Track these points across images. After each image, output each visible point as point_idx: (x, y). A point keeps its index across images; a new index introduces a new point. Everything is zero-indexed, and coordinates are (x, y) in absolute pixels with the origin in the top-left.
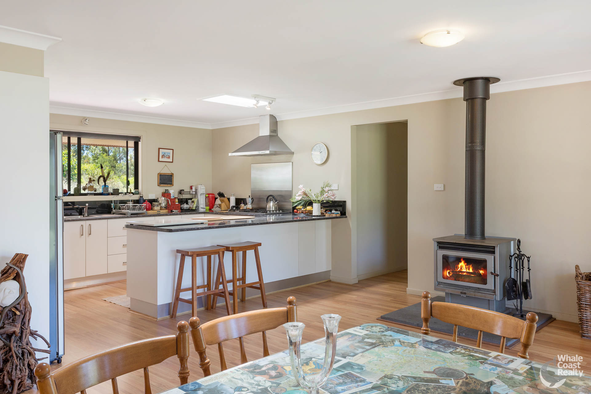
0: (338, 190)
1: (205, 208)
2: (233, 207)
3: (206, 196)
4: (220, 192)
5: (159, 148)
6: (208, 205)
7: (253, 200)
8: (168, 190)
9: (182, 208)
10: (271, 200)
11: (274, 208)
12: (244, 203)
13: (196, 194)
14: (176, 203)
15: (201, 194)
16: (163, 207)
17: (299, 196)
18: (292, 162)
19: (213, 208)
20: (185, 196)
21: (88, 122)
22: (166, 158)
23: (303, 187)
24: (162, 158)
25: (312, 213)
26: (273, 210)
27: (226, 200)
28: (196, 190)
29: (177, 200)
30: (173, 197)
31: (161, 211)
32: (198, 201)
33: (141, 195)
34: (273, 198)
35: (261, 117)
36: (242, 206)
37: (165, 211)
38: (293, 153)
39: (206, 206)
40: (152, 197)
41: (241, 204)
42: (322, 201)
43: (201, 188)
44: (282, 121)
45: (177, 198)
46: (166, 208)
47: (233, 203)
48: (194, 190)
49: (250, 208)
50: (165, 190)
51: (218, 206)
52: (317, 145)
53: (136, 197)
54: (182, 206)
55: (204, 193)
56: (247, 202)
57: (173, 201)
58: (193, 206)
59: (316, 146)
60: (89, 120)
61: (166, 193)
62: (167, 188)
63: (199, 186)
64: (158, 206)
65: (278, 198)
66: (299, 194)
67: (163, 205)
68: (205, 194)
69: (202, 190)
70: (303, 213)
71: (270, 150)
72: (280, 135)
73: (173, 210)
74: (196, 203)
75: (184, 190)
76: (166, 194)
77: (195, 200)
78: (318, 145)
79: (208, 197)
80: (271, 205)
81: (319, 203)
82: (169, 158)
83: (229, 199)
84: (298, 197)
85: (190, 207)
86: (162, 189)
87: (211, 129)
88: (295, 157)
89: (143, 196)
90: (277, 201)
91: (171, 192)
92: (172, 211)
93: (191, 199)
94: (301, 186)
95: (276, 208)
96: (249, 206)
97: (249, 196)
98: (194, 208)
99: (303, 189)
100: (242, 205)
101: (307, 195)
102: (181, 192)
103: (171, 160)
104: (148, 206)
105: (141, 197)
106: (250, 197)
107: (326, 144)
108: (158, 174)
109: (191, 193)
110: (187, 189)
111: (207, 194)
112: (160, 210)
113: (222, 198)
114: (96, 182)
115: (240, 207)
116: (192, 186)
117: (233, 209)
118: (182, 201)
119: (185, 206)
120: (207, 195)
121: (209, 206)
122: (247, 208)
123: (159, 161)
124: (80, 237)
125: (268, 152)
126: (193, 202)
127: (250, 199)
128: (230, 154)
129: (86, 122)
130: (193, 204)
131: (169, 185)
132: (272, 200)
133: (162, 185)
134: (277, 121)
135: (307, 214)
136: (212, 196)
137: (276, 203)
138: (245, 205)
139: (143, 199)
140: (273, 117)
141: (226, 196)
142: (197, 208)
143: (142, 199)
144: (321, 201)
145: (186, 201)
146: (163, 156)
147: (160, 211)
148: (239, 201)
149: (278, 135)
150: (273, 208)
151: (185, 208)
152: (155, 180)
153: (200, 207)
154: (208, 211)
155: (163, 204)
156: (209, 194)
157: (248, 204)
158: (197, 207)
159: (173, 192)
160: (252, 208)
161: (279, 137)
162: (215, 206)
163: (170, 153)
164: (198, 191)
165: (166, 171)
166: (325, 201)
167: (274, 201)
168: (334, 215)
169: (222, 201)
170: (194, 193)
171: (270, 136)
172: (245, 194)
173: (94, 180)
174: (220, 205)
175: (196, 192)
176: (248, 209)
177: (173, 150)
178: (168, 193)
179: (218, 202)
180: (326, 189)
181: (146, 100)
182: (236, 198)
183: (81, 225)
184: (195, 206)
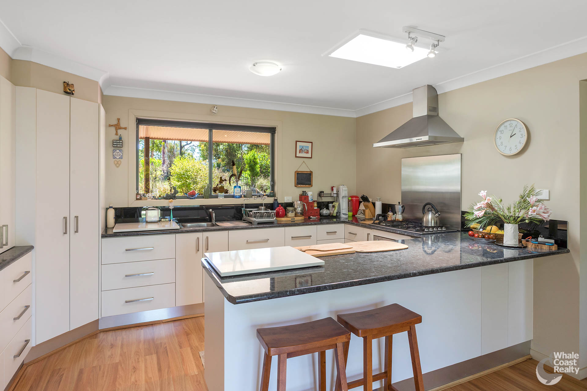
0: (549, 200)
1: (347, 215)
2: (379, 215)
3: (348, 200)
4: (364, 195)
5: (296, 141)
6: (351, 210)
7: (404, 209)
8: (306, 191)
9: (322, 214)
10: (429, 211)
11: (434, 222)
12: (392, 211)
13: (337, 196)
14: (315, 208)
15: (343, 197)
16: (298, 213)
17: (479, 210)
18: (461, 154)
19: (357, 215)
20: (325, 200)
21: (216, 111)
22: (304, 153)
23: (488, 195)
24: (300, 153)
25: (502, 241)
26: (433, 225)
27: (370, 205)
28: (338, 191)
29: (315, 205)
30: (311, 200)
31: (296, 218)
32: (339, 205)
33: (275, 198)
34: (432, 207)
35: (415, 90)
36: (391, 216)
37: (300, 219)
38: (462, 140)
39: (349, 211)
40: (287, 199)
41: (389, 211)
42: (523, 220)
43: (342, 189)
44: (445, 94)
45: (316, 201)
46: (303, 213)
47: (378, 210)
48: (335, 191)
49: (400, 220)
50: (302, 192)
51: (362, 212)
52: (507, 124)
53: (270, 200)
54: (321, 211)
55: (346, 195)
56: (397, 211)
57: (310, 205)
58: (333, 211)
59: (503, 126)
60: (217, 108)
61: (303, 195)
62: (304, 190)
63: (341, 187)
64: (292, 212)
65: (439, 208)
66: (479, 205)
67: (299, 210)
68: (347, 197)
69: (344, 192)
70: (484, 237)
71: (429, 135)
72: (441, 114)
73: (311, 217)
74: (336, 208)
75: (323, 192)
76: (303, 197)
77: (336, 204)
78: (509, 122)
79: (352, 200)
80: (430, 218)
81: (516, 224)
82: (307, 152)
83: (374, 204)
84: (478, 212)
85: (330, 213)
86: (298, 191)
87: (355, 116)
88: (466, 147)
89: (277, 199)
90: (438, 212)
91: (310, 194)
92: (309, 218)
93: (332, 202)
94: (483, 193)
95: (437, 222)
96: (399, 217)
97: (399, 203)
98: (335, 215)
99: (488, 198)
100: (390, 213)
101: (493, 209)
102: (321, 194)
103: (309, 155)
104: (281, 212)
105: (275, 200)
106: (401, 204)
107: (523, 122)
108: (295, 172)
109: (332, 195)
110: (327, 191)
111: (350, 197)
112: (295, 216)
113: (367, 203)
114: (228, 182)
115: (387, 215)
116: (333, 187)
117: (379, 218)
118: (322, 205)
119: (325, 212)
120: (350, 199)
121: (353, 212)
122: (396, 219)
123: (296, 157)
124: (197, 253)
125: (425, 138)
126: (334, 206)
127: (400, 207)
128: (376, 145)
129: (214, 110)
130: (333, 209)
131: (307, 186)
132: (431, 211)
133: (299, 185)
134: (438, 95)
135: (491, 240)
136: (355, 200)
137: (437, 215)
138: (394, 214)
139: (278, 202)
140: (432, 90)
141: (370, 200)
142: (338, 215)
143: (276, 202)
144: (519, 219)
145: (326, 205)
146: (301, 151)
147: (294, 219)
148: (387, 208)
149: (439, 115)
150: (431, 222)
151: (325, 214)
152: (292, 179)
153: (342, 213)
154: (351, 219)
155: (299, 208)
156: (352, 197)
157: (397, 213)
158: (339, 212)
159: (312, 193)
160: (403, 220)
161: (440, 117)
162: (359, 212)
163: (308, 147)
164: (339, 193)
165: (304, 169)
166: (527, 221)
167: (434, 212)
168: (545, 248)
169: (366, 207)
170: (335, 195)
171: (429, 117)
172: (395, 199)
173: (225, 180)
174: (364, 211)
175: (337, 194)
176: (398, 220)
177: (312, 143)
178: (305, 195)
179: (362, 207)
180: (532, 199)
181: (256, 64)
182: (382, 203)
183: (197, 238)
184: (336, 211)
